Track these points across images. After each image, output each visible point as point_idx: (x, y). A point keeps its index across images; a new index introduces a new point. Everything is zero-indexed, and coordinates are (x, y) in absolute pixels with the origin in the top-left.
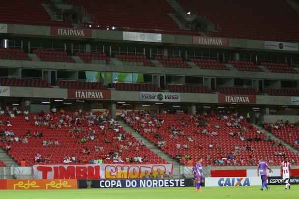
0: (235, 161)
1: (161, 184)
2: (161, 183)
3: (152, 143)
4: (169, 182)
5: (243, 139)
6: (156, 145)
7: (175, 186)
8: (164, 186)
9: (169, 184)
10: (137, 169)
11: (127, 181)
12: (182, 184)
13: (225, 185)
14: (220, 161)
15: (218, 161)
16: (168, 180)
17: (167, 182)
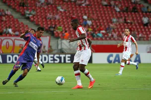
0: (115, 35)
1: (45, 60)
2: (45, 58)
3: (18, 12)
4: (53, 57)
5: (118, 10)
6: (23, 15)
7: (60, 62)
8: (48, 62)
9: (54, 60)
10: (11, 42)
11: (8, 56)
12: (68, 60)
13: (114, 62)
14: (98, 34)
15: (96, 34)
16: (52, 56)
17: (51, 57)
